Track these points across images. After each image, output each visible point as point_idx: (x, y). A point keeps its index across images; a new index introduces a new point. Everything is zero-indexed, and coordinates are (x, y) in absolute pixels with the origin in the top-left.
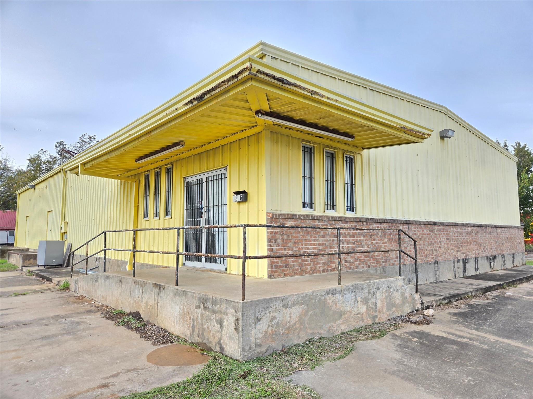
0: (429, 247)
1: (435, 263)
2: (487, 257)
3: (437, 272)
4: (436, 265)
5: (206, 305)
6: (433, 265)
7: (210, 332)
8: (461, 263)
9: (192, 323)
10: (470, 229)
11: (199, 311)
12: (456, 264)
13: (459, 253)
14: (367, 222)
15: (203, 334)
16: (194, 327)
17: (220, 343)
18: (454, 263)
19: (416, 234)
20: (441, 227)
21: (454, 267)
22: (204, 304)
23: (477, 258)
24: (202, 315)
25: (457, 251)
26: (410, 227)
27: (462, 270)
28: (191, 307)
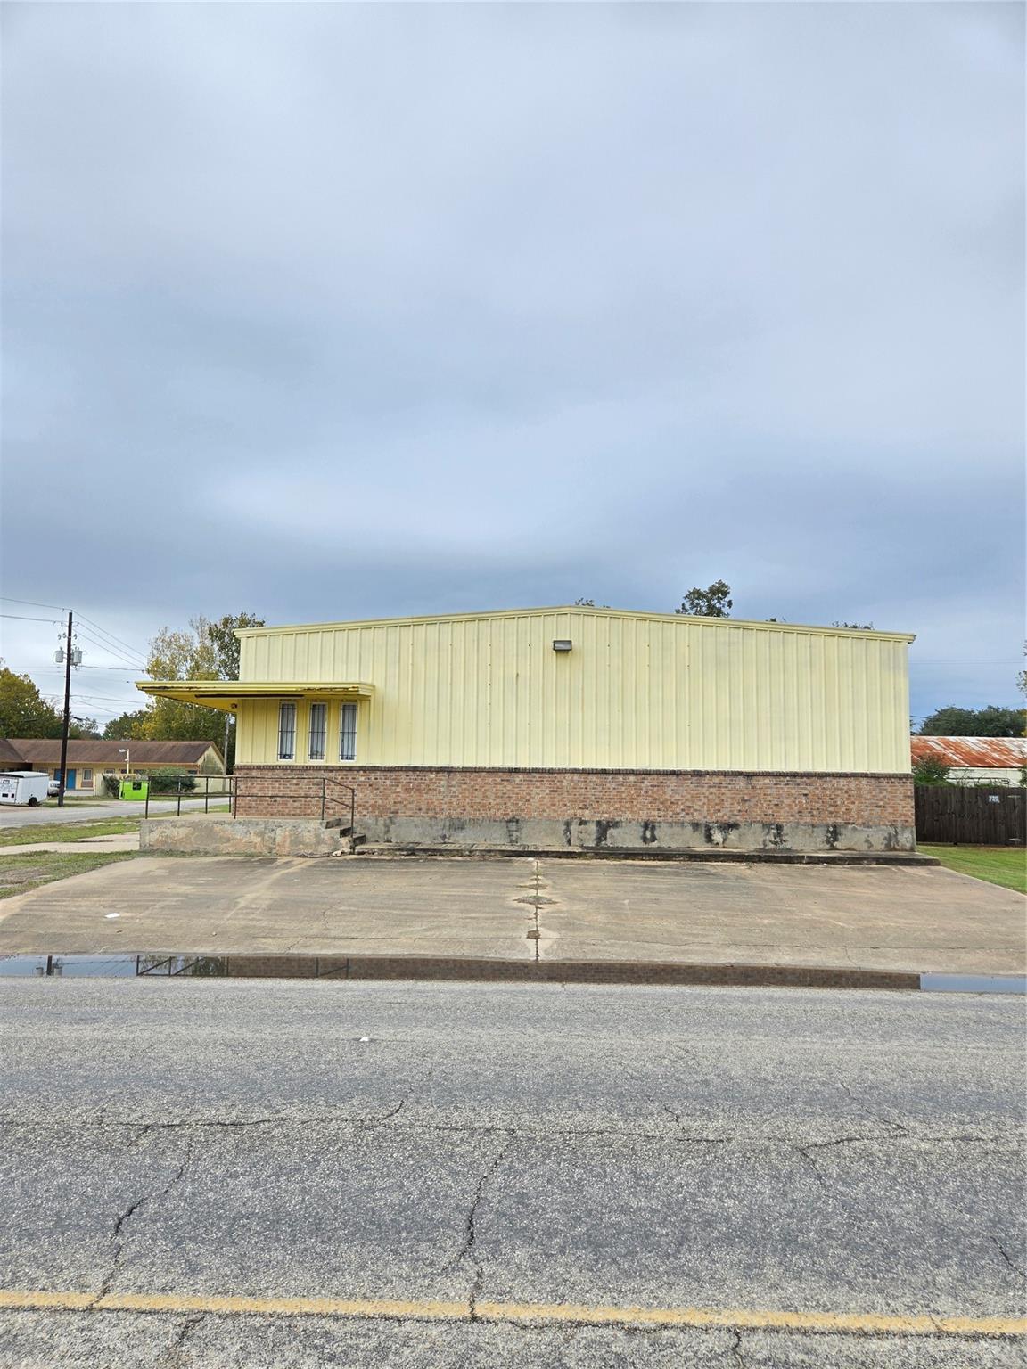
0: (498, 800)
1: (510, 821)
2: (696, 826)
3: (515, 834)
4: (514, 824)
6: (504, 824)
8: (593, 828)
10: (632, 778)
12: (574, 828)
13: (587, 812)
14: (365, 771)
18: (568, 824)
19: (465, 783)
20: (534, 774)
21: (568, 830)
23: (653, 822)
25: (581, 808)
26: (452, 774)
27: (594, 837)
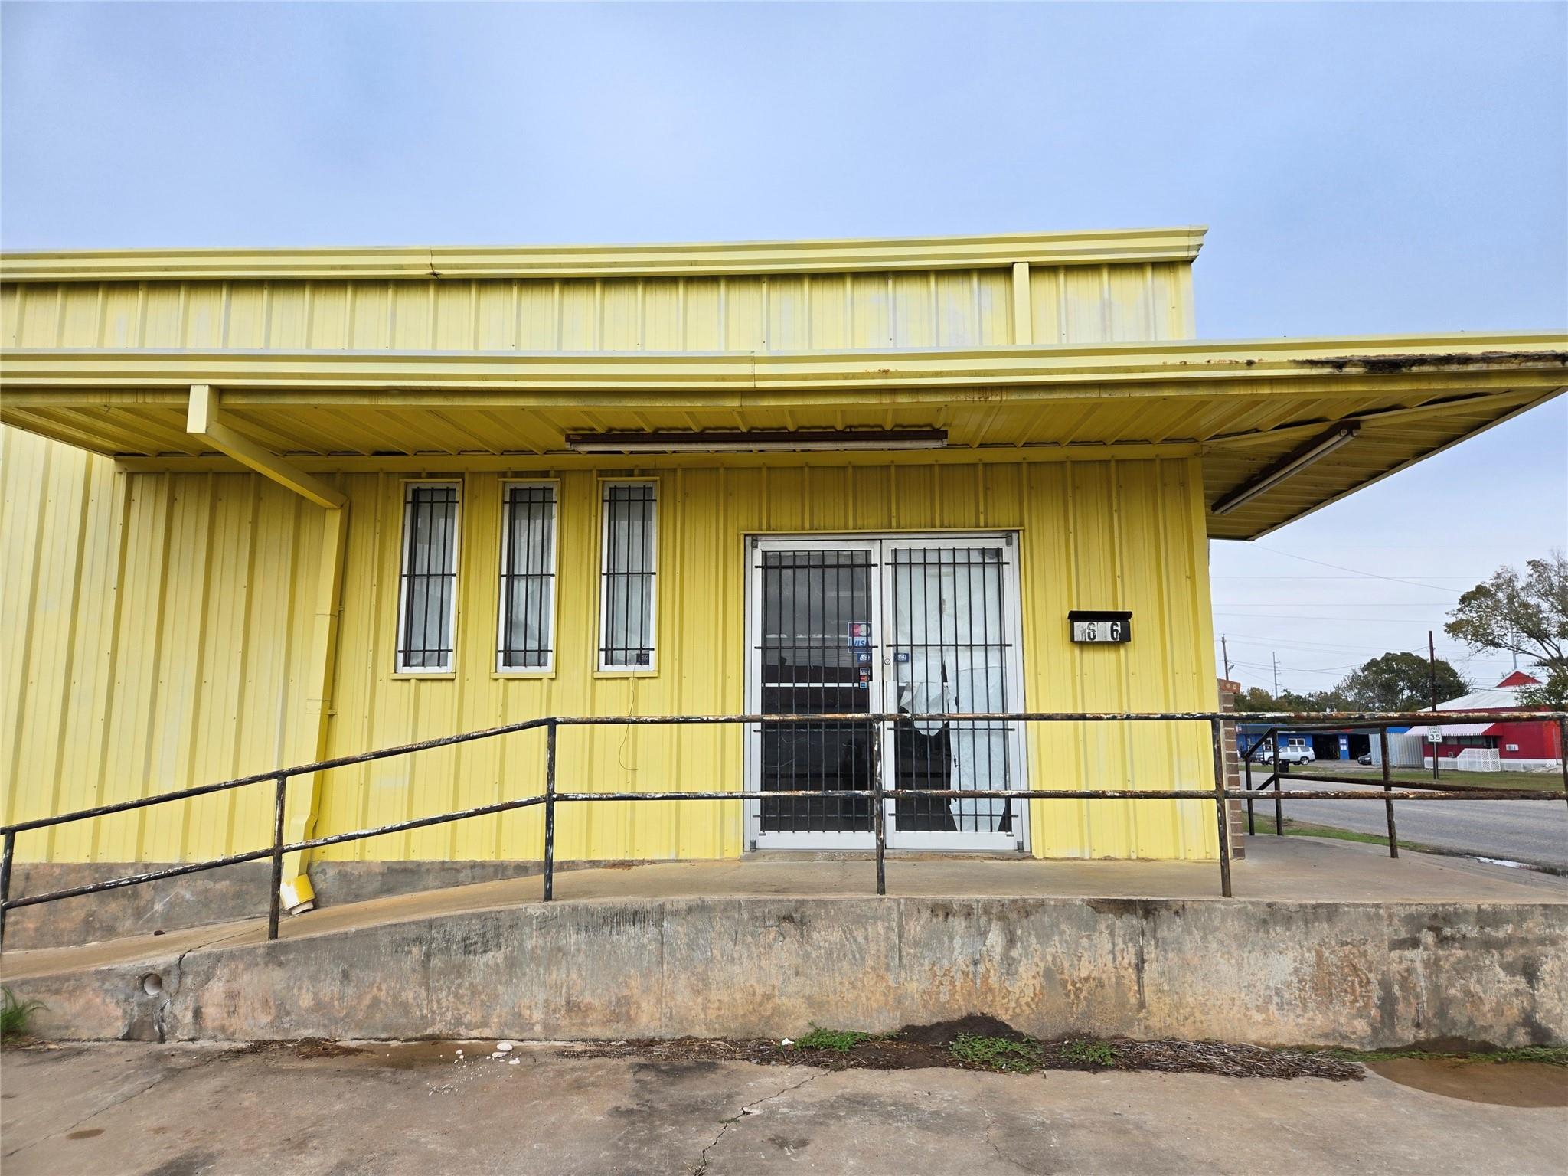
5: (1448, 931)
7: (1476, 1001)
9: (1376, 993)
11: (1416, 956)
15: (1442, 1013)
16: (1388, 1004)
17: (1528, 1021)
22: (1436, 930)
24: (1433, 966)
28: (1369, 948)
